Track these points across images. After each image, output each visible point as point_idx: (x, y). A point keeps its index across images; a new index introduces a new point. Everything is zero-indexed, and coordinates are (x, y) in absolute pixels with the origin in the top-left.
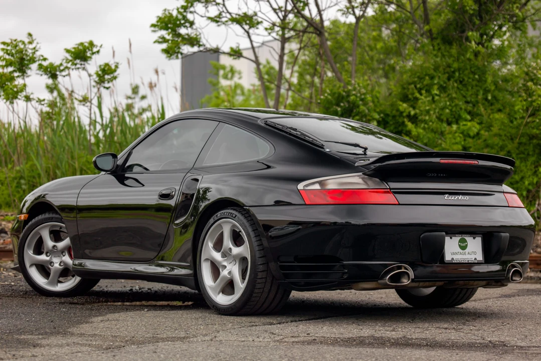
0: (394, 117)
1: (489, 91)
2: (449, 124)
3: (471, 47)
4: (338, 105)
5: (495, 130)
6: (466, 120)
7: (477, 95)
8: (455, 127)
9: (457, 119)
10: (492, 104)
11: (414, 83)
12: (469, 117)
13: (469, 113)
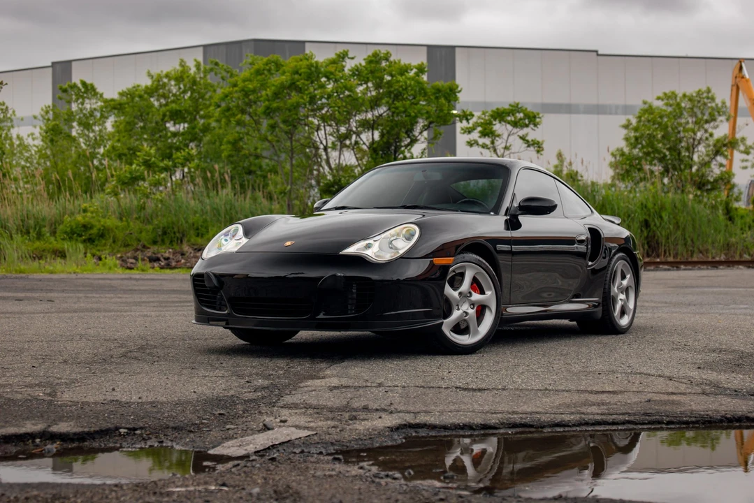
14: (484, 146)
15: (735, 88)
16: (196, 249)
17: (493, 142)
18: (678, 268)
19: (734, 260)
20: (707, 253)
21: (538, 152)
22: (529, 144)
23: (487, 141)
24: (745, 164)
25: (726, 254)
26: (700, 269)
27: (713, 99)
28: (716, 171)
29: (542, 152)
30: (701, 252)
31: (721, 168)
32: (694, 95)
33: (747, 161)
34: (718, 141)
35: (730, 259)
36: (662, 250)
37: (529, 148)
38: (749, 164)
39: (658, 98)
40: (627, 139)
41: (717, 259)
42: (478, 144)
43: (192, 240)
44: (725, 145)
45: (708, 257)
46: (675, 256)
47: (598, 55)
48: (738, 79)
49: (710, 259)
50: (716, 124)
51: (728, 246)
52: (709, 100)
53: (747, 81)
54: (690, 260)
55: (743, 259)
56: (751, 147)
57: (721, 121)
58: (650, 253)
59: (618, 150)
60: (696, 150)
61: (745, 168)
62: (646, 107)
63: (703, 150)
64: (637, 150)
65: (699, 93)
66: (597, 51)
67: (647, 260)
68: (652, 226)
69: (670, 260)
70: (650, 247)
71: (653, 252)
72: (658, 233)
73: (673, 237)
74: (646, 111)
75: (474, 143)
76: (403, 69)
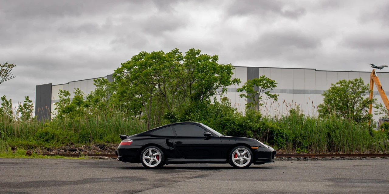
0: (184, 119)
1: (208, 112)
4: (169, 116)
5: (211, 123)
7: (205, 114)
11: (189, 110)
13: (203, 118)
14: (248, 97)
15: (372, 81)
16: (96, 145)
17: (253, 96)
18: (344, 159)
19: (375, 154)
20: (360, 150)
21: (275, 100)
22: (271, 96)
23: (250, 95)
24: (377, 113)
25: (370, 151)
27: (362, 83)
28: (364, 113)
30: (357, 149)
31: (367, 113)
32: (354, 81)
33: (377, 111)
34: (365, 100)
35: (373, 154)
36: (336, 149)
37: (270, 98)
38: (378, 113)
39: (337, 83)
40: (325, 100)
41: (366, 153)
42: (245, 96)
43: (96, 141)
44: (368, 103)
46: (344, 151)
47: (316, 71)
48: (373, 77)
49: (362, 154)
50: (364, 93)
51: (371, 147)
52: (361, 83)
53: (377, 78)
55: (379, 154)
56: (379, 105)
57: (367, 92)
58: (331, 150)
59: (321, 105)
60: (355, 105)
61: (377, 114)
62: (333, 86)
63: (359, 105)
64: (329, 105)
65: (356, 80)
66: (315, 69)
67: (329, 153)
68: (331, 136)
69: (341, 154)
70: (330, 147)
71: (332, 150)
72: (334, 139)
73: (342, 142)
74: (333, 88)
75: (243, 96)
76: (207, 58)
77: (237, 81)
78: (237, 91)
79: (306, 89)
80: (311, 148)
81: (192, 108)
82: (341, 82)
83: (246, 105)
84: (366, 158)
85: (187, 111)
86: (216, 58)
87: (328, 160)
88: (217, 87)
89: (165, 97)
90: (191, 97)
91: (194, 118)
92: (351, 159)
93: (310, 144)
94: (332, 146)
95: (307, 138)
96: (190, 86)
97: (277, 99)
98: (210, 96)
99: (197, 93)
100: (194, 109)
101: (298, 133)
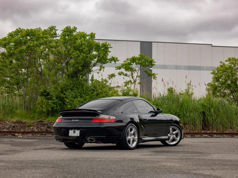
1: (84, 90)
2: (74, 98)
3: (80, 79)
4: (45, 93)
6: (79, 98)
7: (81, 91)
8: (76, 99)
9: (77, 97)
10: (85, 94)
11: (65, 88)
12: (79, 97)
13: (79, 96)
14: (126, 75)
17: (132, 74)
18: (212, 137)
20: (234, 129)
22: (149, 74)
23: (129, 73)
26: (224, 137)
29: (156, 79)
30: (231, 128)
36: (210, 127)
37: (149, 77)
39: (226, 61)
42: (123, 74)
45: (234, 131)
46: (217, 130)
47: (212, 46)
49: (235, 132)
54: (224, 132)
58: (205, 128)
59: (209, 83)
62: (222, 64)
64: (217, 83)
67: (203, 132)
68: (206, 115)
69: (214, 132)
70: (205, 125)
71: (207, 128)
72: (209, 118)
73: (217, 120)
74: (222, 66)
75: (121, 74)
76: (83, 36)
77: (114, 59)
78: (116, 69)
79: (202, 65)
80: (185, 126)
81: (68, 85)
82: (229, 60)
83: (124, 83)
84: (233, 136)
85: (63, 89)
86: (92, 36)
87: (196, 137)
88: (94, 65)
89: (41, 74)
90: (68, 74)
91: (69, 96)
92: (218, 137)
93: (185, 122)
94: (206, 125)
95: (182, 117)
96: (67, 63)
97: (156, 77)
98: (87, 74)
99: (74, 71)
100: (70, 86)
101: (173, 111)
